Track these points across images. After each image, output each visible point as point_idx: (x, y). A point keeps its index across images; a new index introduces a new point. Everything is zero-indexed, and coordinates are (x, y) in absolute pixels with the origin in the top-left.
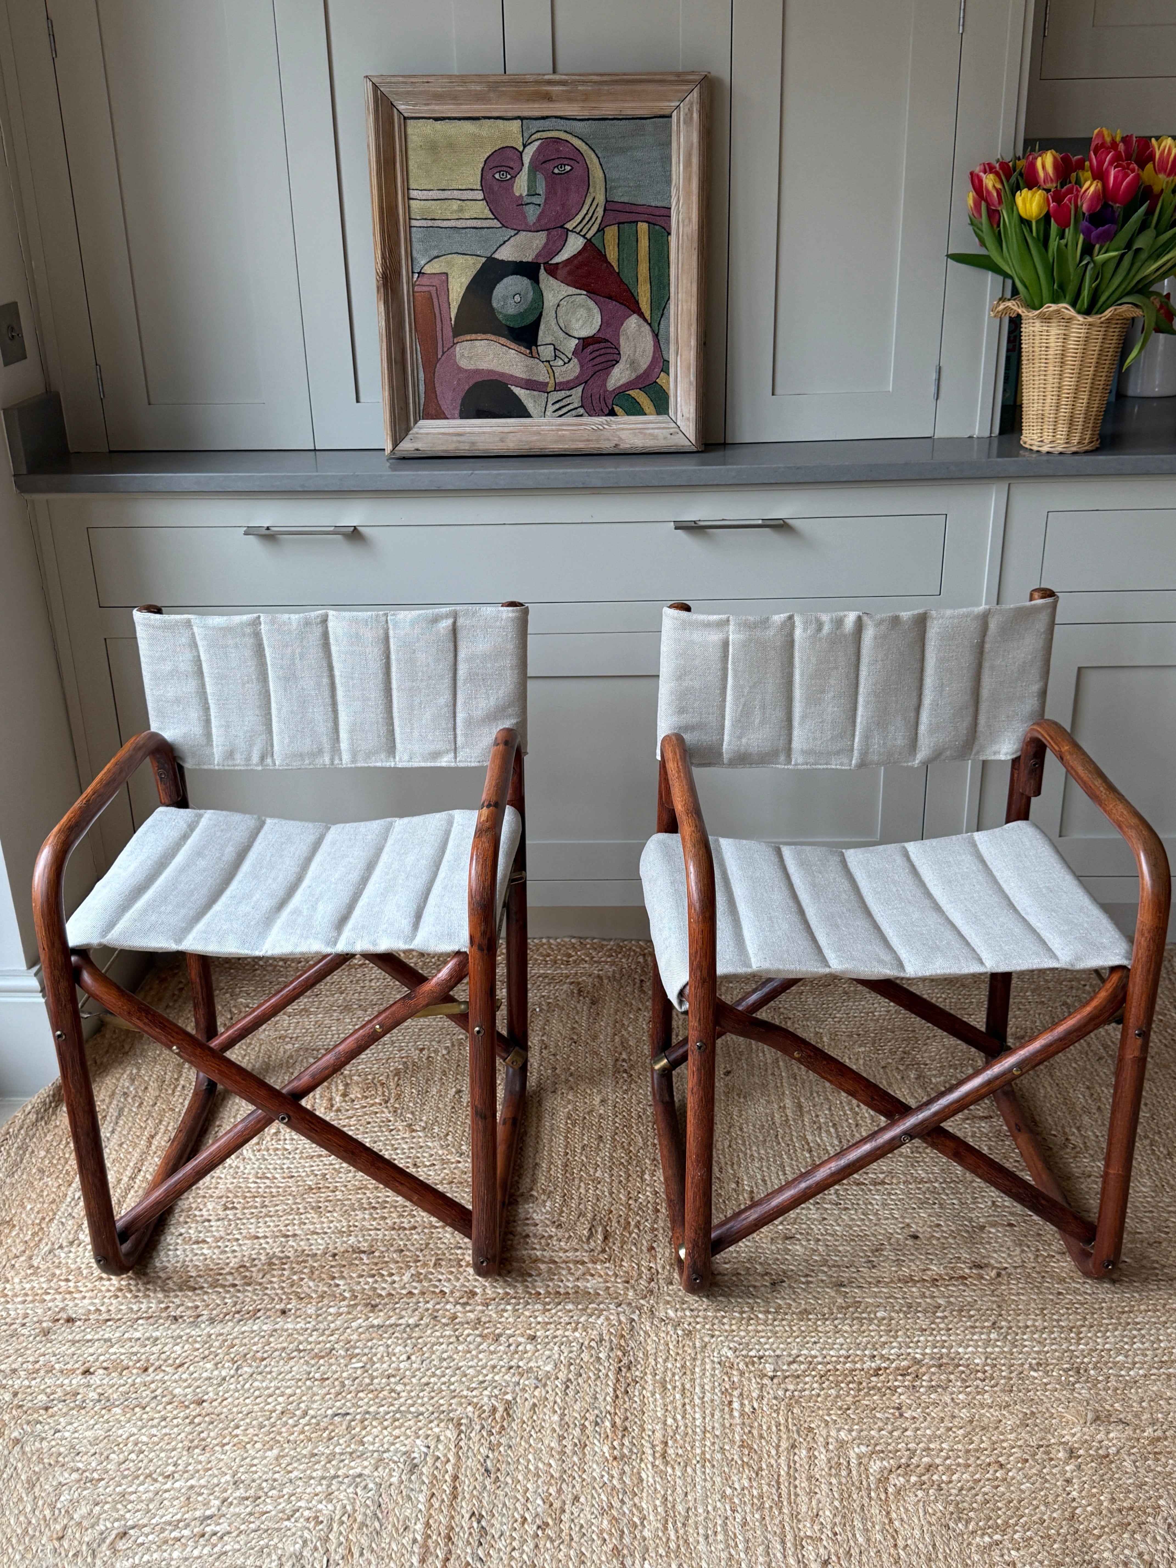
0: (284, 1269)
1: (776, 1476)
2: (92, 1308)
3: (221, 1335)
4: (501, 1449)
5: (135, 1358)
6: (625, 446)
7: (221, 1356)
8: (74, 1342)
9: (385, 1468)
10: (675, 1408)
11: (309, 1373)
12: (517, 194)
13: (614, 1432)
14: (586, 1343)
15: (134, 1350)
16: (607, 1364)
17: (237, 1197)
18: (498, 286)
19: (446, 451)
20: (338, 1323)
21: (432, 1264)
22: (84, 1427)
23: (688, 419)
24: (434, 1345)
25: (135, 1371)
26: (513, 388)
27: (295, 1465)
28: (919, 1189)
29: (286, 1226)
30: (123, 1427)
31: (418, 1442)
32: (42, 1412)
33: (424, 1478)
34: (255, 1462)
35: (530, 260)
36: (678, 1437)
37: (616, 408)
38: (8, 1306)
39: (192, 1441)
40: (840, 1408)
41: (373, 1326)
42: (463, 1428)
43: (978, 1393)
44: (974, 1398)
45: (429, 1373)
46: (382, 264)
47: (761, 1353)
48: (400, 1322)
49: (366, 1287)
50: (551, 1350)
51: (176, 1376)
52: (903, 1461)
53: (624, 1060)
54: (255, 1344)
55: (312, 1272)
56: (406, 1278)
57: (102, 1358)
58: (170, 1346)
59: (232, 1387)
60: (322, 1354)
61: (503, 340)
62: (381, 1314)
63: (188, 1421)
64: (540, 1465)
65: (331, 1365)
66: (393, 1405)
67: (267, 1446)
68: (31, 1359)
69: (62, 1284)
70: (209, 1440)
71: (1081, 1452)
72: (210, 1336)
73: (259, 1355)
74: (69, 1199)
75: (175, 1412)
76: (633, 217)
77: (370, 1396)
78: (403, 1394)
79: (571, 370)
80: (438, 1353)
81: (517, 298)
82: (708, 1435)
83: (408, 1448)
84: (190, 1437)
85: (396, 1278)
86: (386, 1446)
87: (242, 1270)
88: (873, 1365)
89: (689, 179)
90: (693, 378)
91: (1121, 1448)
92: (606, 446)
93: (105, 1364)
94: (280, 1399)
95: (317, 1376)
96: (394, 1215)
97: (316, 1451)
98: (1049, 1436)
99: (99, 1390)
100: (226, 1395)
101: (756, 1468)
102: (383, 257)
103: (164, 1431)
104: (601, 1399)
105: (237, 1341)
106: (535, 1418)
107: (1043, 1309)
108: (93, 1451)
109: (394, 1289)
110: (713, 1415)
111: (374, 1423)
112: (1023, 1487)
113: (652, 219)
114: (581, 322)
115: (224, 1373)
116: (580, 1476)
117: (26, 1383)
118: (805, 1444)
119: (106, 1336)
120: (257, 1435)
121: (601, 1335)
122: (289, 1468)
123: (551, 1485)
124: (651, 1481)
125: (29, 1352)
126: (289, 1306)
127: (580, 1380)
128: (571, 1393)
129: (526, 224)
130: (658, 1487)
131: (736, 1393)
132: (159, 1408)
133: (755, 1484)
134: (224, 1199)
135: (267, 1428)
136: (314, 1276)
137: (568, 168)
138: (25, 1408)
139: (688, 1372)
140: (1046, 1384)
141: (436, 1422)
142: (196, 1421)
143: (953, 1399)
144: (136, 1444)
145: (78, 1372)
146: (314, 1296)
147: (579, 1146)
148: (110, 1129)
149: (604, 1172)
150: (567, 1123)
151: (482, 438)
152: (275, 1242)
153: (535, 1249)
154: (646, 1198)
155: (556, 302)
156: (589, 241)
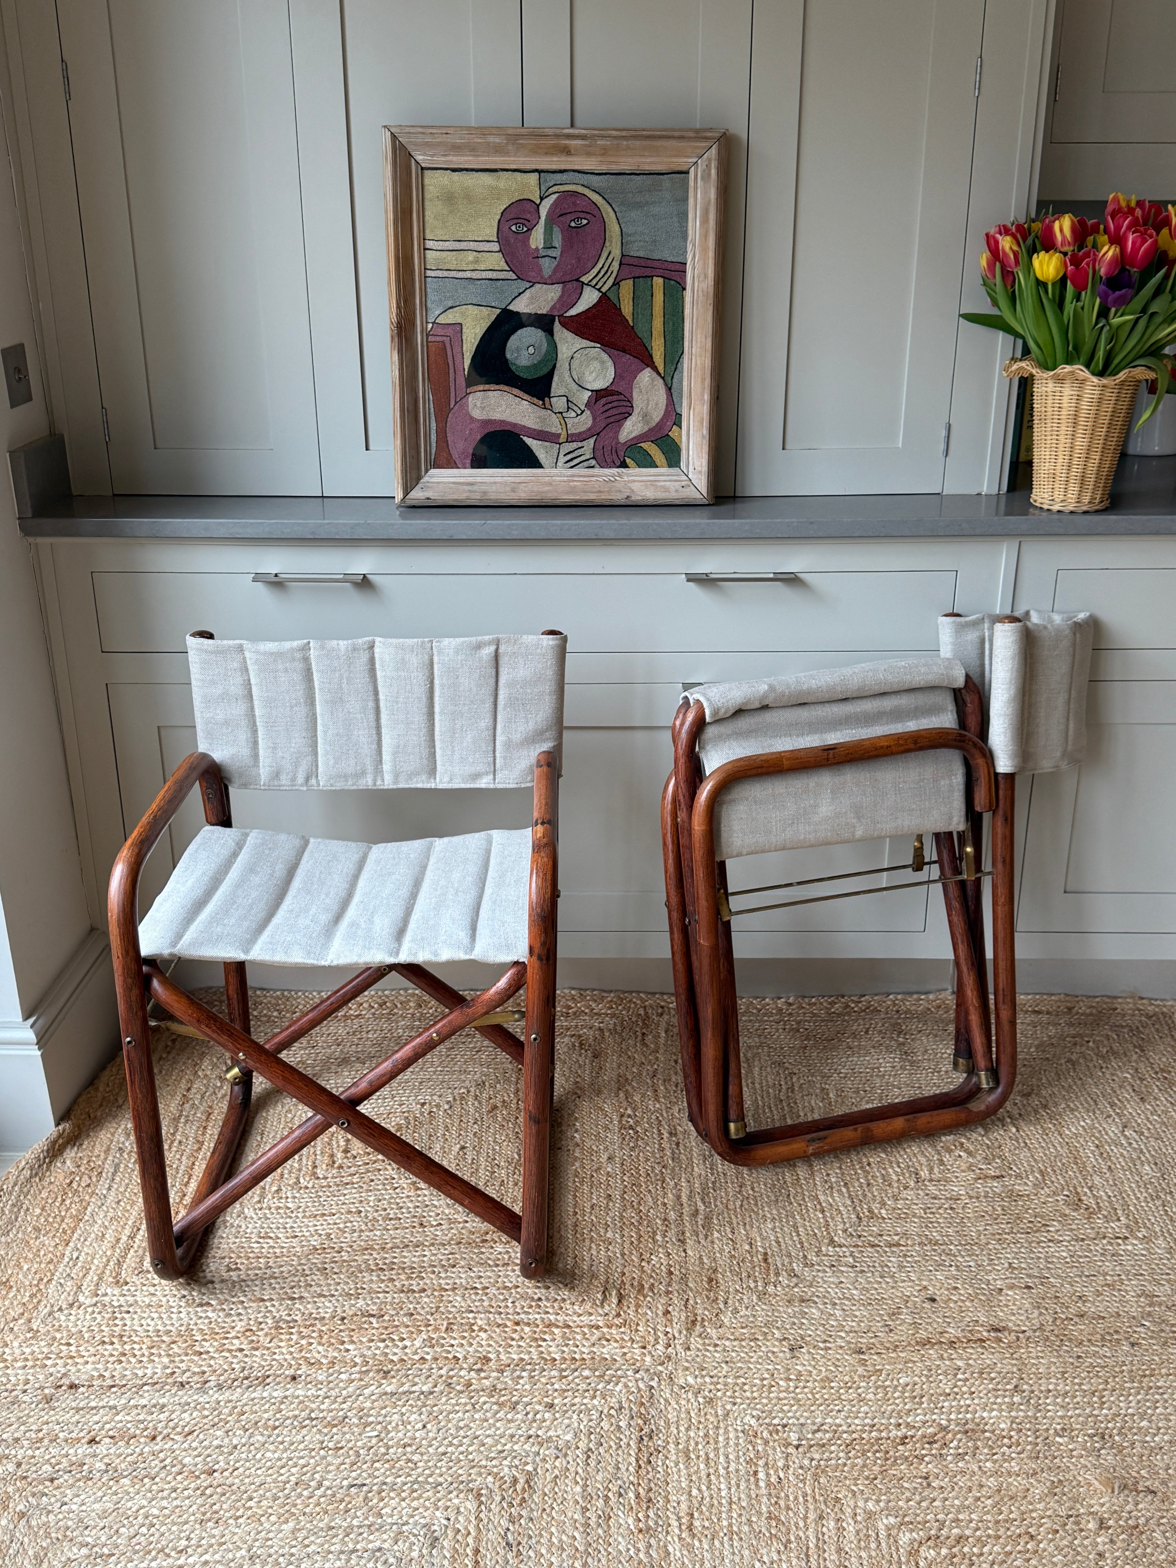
0: (292, 1333)
1: (804, 1549)
2: (96, 1374)
3: (230, 1401)
4: (522, 1521)
5: (142, 1426)
6: (636, 498)
7: (232, 1423)
8: (78, 1410)
9: (405, 1541)
10: (700, 1478)
11: (323, 1442)
12: (533, 247)
13: (638, 1503)
14: (605, 1411)
15: (141, 1417)
16: (627, 1433)
17: (239, 1257)
18: (513, 338)
19: (456, 500)
20: (350, 1389)
21: (443, 1328)
22: (92, 1499)
23: (700, 472)
24: (450, 1413)
25: (142, 1440)
26: (525, 439)
27: (312, 1538)
28: (935, 1250)
29: (292, 1288)
30: (132, 1499)
31: (438, 1514)
32: (48, 1483)
33: (445, 1552)
34: (271, 1535)
35: (544, 312)
36: (704, 1509)
37: (628, 460)
38: (8, 1371)
39: (204, 1514)
40: (867, 1478)
41: (386, 1394)
42: (483, 1499)
43: (1005, 1461)
44: (1001, 1466)
45: (446, 1442)
46: (397, 314)
47: (784, 1421)
48: (414, 1389)
49: (377, 1352)
50: (570, 1418)
51: (186, 1445)
52: (933, 1532)
53: (629, 1116)
54: (266, 1411)
55: (321, 1337)
56: (418, 1343)
57: (107, 1426)
58: (178, 1413)
59: (244, 1456)
60: (335, 1422)
61: (516, 391)
62: (394, 1380)
63: (199, 1492)
64: (564, 1538)
65: (344, 1434)
66: (410, 1475)
67: (282, 1519)
68: (34, 1427)
69: (64, 1348)
70: (222, 1512)
71: (1111, 1522)
72: (219, 1403)
73: (271, 1423)
74: (67, 1259)
75: (185, 1483)
76: (648, 272)
77: (387, 1466)
78: (420, 1464)
79: (585, 421)
80: (454, 1422)
81: (531, 350)
82: (734, 1506)
83: (428, 1520)
84: (202, 1509)
85: (407, 1343)
86: (405, 1519)
87: (248, 1334)
88: (899, 1434)
89: (705, 236)
90: (705, 432)
91: (1152, 1518)
92: (618, 497)
93: (111, 1433)
94: (294, 1470)
95: (331, 1445)
96: (403, 1277)
97: (333, 1524)
98: (1078, 1506)
99: (106, 1460)
100: (237, 1465)
101: (784, 1540)
102: (398, 307)
103: (175, 1503)
104: (623, 1469)
105: (247, 1408)
106: (556, 1489)
107: (1064, 1373)
108: (102, 1525)
109: (406, 1354)
110: (738, 1486)
111: (392, 1494)
112: (1054, 1559)
113: (667, 274)
114: (594, 374)
115: (235, 1442)
116: (606, 1550)
117: (30, 1452)
118: (833, 1515)
119: (111, 1403)
120: (271, 1507)
121: (620, 1402)
122: (306, 1542)
123: (576, 1558)
124: (678, 1554)
125: (31, 1420)
126: (299, 1372)
127: (601, 1450)
128: (593, 1464)
129: (542, 277)
130: (686, 1560)
131: (761, 1463)
132: (169, 1478)
133: (784, 1557)
134: (227, 1260)
135: (281, 1500)
136: (324, 1341)
137: (585, 222)
138: (29, 1480)
139: (712, 1441)
140: (1072, 1451)
141: (455, 1493)
142: (208, 1492)
143: (980, 1467)
144: (147, 1517)
145: (83, 1441)
146: (324, 1361)
147: (588, 1205)
148: (107, 1186)
149: (614, 1232)
150: (575, 1181)
151: (494, 488)
152: (281, 1305)
153: (548, 1313)
154: (659, 1259)
155: (570, 354)
156: (604, 294)
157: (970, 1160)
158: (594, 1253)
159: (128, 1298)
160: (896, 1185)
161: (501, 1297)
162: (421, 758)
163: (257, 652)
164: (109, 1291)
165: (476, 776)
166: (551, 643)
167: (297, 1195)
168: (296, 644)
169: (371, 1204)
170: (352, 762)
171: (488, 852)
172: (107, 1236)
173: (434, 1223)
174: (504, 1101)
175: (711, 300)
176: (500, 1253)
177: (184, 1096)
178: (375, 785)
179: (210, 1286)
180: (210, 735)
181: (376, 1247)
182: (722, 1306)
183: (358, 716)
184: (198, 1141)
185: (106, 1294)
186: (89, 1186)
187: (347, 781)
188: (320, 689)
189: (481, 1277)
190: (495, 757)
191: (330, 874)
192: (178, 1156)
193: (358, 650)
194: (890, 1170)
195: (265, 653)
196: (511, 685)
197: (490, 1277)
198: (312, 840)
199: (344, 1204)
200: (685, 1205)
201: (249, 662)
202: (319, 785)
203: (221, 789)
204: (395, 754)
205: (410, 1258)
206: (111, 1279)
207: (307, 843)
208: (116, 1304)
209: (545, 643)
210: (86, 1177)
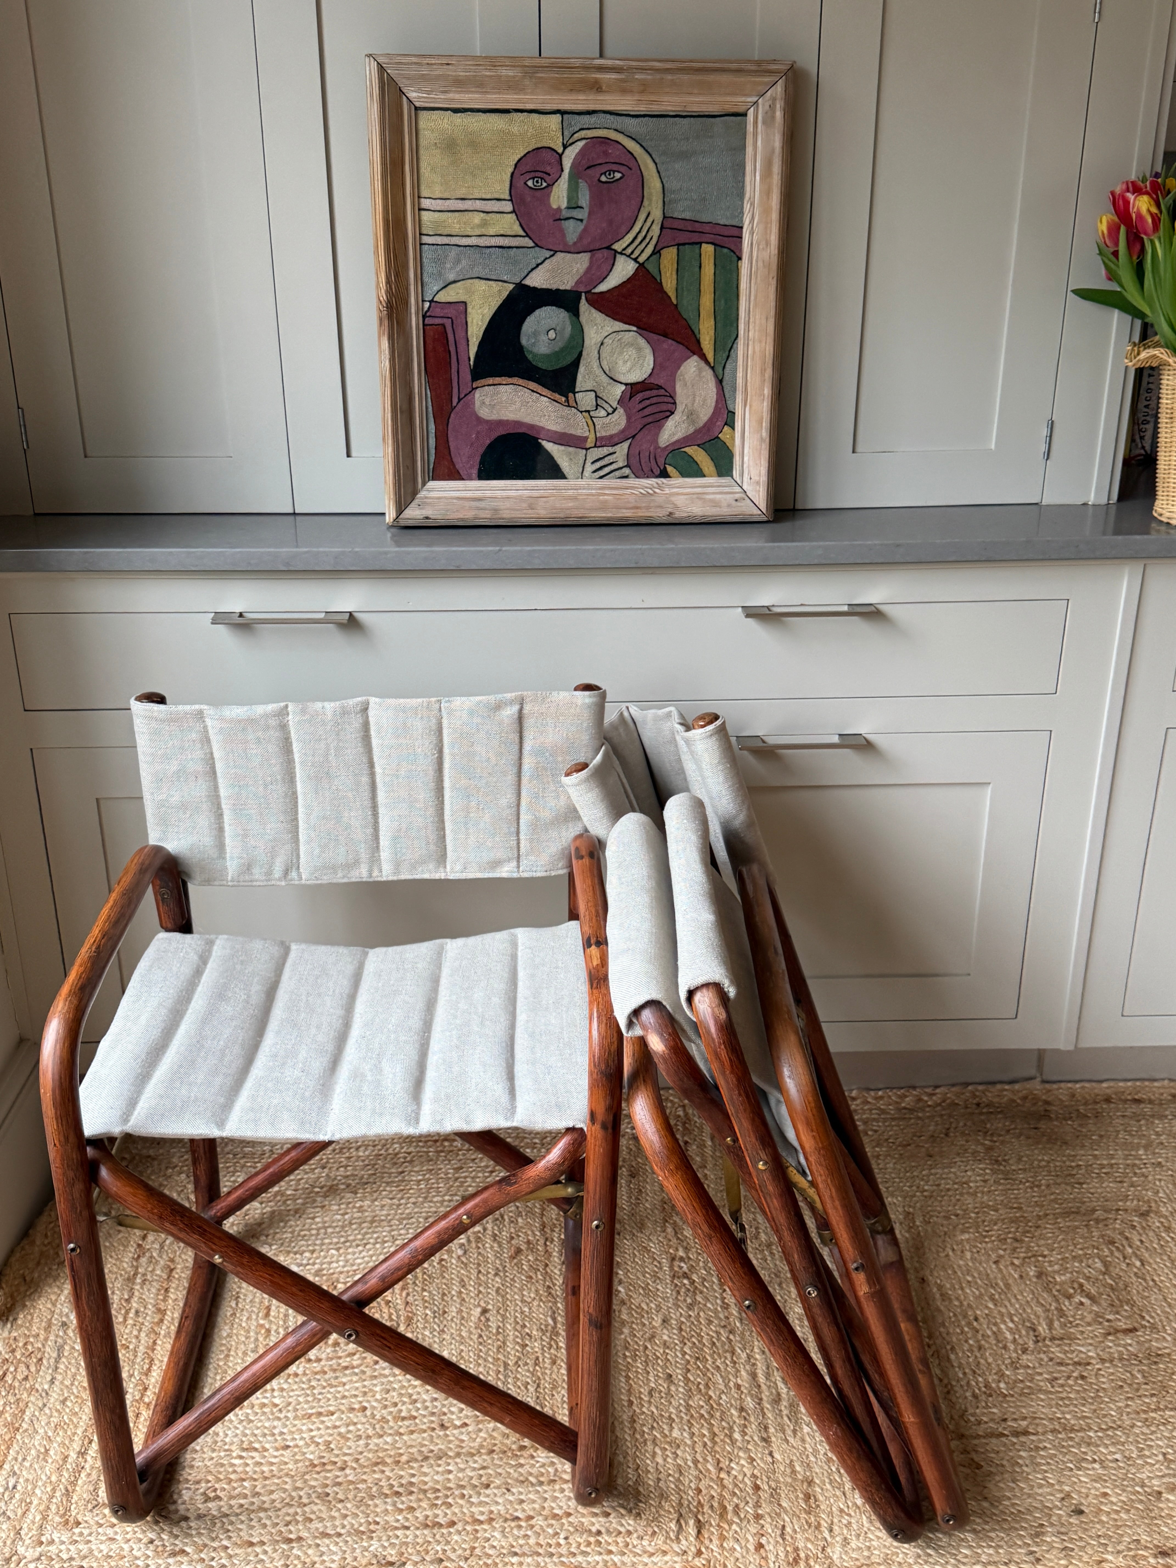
6: (680, 513)
12: (555, 207)
17: (219, 1480)
18: (529, 319)
19: (462, 520)
23: (758, 481)
26: (543, 443)
28: (1072, 1439)
29: (287, 1525)
35: (568, 287)
46: (387, 292)
53: (682, 1259)
61: (533, 385)
76: (696, 238)
79: (618, 421)
81: (552, 334)
89: (767, 193)
90: (765, 434)
92: (658, 514)
96: (424, 1504)
102: (388, 283)
113: (718, 240)
114: (629, 363)
129: (565, 244)
134: (203, 1485)
147: (645, 1390)
148: (49, 1378)
149: (682, 1430)
150: (625, 1356)
151: (508, 504)
152: (275, 1551)
153: (610, 1552)
154: (740, 1467)
155: (600, 340)
156: (642, 265)
157: (1095, 1308)
158: (659, 1460)
159: (81, 1547)
160: (1012, 1347)
161: (550, 1531)
162: (428, 843)
163: (222, 719)
164: (55, 1536)
165: (496, 864)
166: (587, 701)
167: (285, 1386)
168: (271, 707)
169: (378, 1397)
170: (342, 850)
171: (514, 958)
172: (52, 1452)
173: (458, 1423)
174: (529, 1242)
175: (774, 272)
176: (543, 1465)
177: (139, 1246)
178: (371, 876)
179: (183, 1524)
180: (164, 822)
181: (388, 1460)
182: (826, 1534)
183: (350, 795)
184: (159, 1310)
185: (52, 1542)
186: (26, 1378)
187: (336, 873)
188: (301, 763)
189: (522, 1502)
190: (518, 840)
191: (319, 995)
192: (135, 1333)
193: (349, 713)
194: (1003, 1326)
195: (231, 721)
196: (538, 752)
197: (534, 1502)
198: (294, 947)
199: (344, 1397)
200: (763, 1387)
201: (211, 732)
202: (301, 878)
203: (177, 883)
204: (395, 839)
205: (432, 1475)
206: (57, 1519)
207: (287, 951)
208: (65, 1556)
209: (580, 702)
210: (22, 1367)
